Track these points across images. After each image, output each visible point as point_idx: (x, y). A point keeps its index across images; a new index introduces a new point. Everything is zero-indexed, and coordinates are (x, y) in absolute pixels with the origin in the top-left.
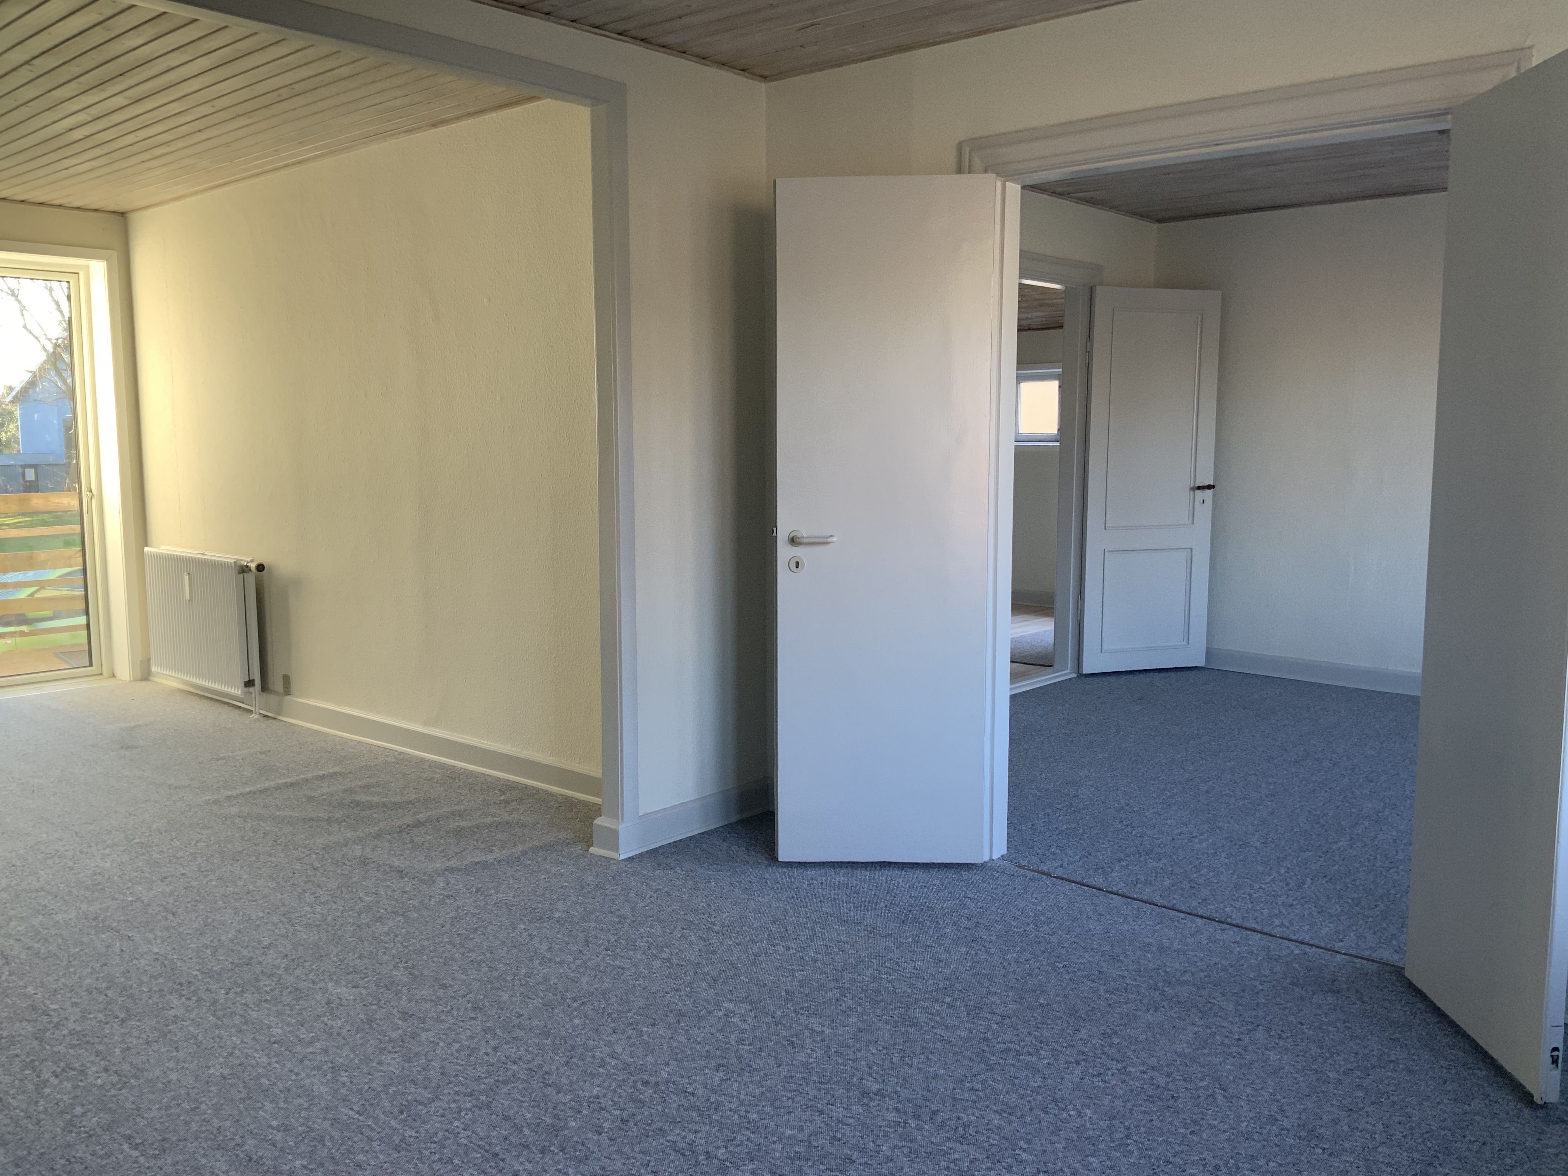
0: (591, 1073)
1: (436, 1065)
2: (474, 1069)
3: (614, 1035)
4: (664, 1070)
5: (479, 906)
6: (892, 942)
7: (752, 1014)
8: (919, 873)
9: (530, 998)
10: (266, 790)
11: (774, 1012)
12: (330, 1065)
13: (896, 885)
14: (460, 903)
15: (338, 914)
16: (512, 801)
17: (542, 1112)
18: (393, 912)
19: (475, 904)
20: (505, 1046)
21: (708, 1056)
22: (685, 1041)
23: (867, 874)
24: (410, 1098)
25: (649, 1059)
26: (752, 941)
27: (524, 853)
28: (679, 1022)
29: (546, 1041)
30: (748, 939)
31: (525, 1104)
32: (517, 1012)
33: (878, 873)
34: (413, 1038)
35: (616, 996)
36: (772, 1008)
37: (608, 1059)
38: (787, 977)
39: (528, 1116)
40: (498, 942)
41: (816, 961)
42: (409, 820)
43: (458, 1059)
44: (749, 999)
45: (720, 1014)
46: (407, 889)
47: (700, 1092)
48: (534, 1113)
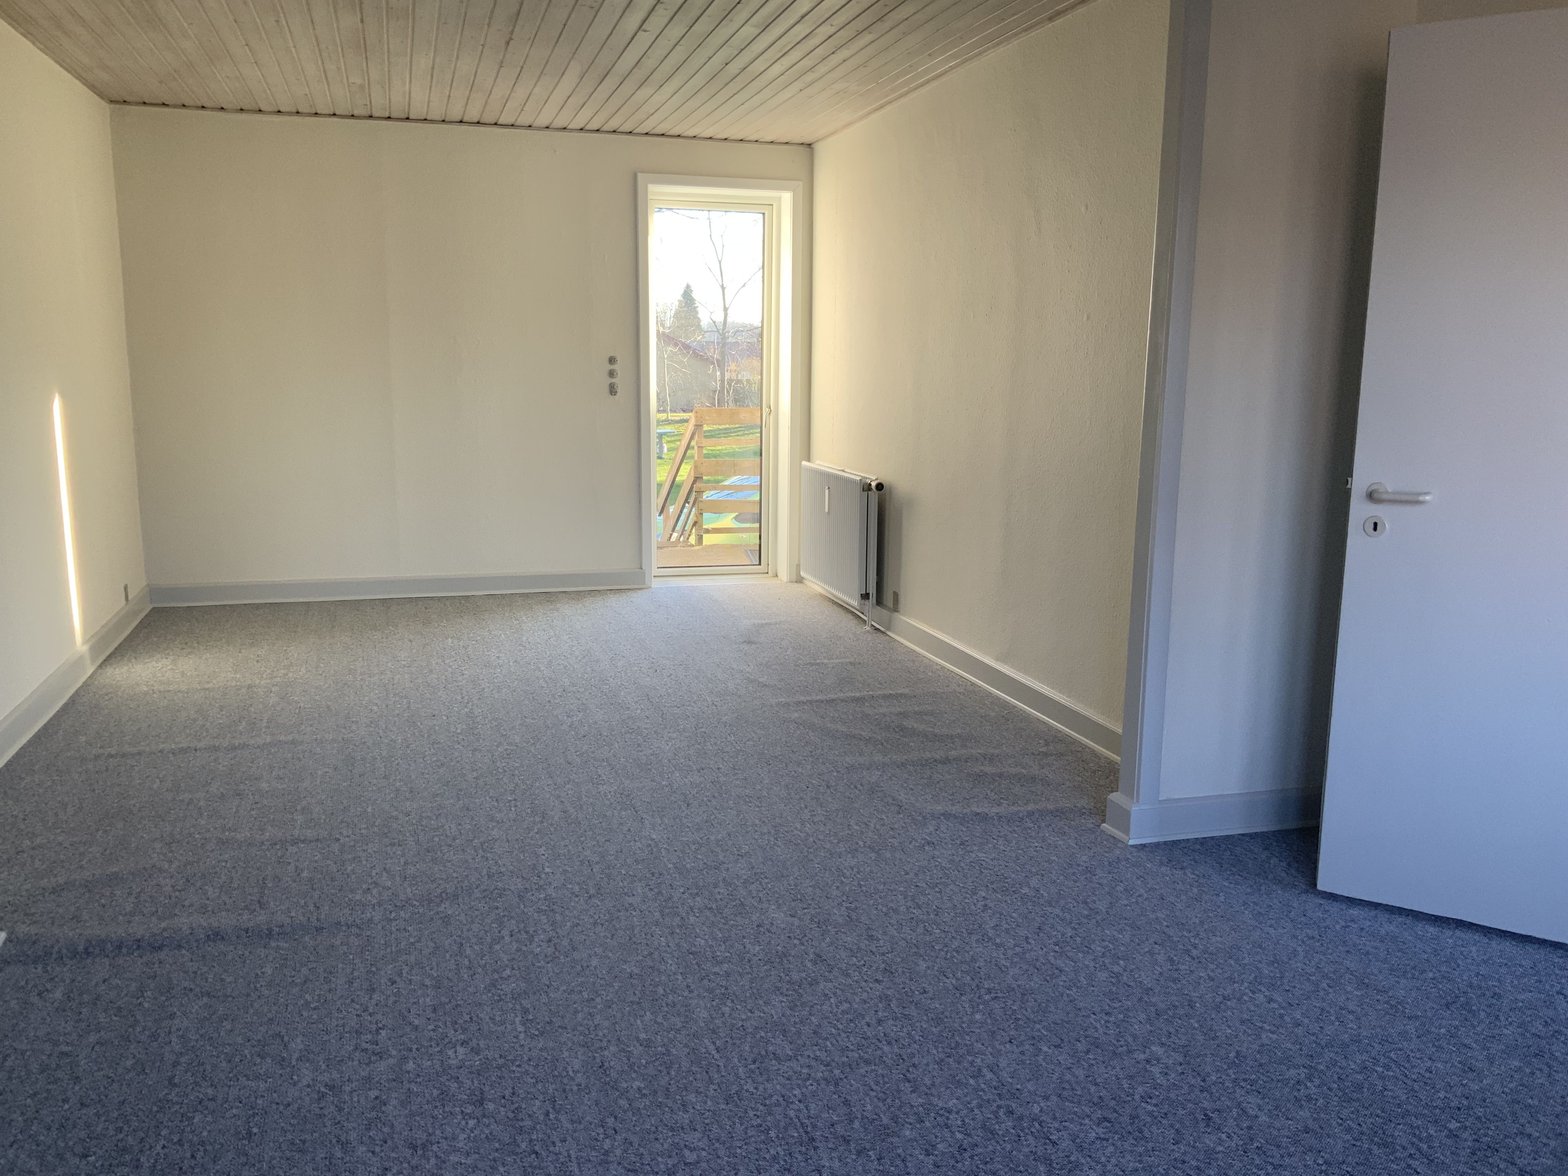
0: (958, 1082)
1: (815, 1021)
2: (848, 1037)
3: (1008, 1046)
4: (1038, 1103)
5: (954, 861)
6: (1415, 1027)
7: (1180, 1069)
8: (1508, 946)
9: (945, 975)
10: (833, 700)
11: (1209, 1074)
12: (723, 990)
13: (1465, 953)
14: (937, 853)
15: (822, 837)
16: (1052, 755)
17: (884, 1108)
18: (869, 847)
19: (951, 857)
20: (891, 1022)
21: (1099, 1103)
22: (1082, 1077)
23: (1432, 930)
24: (770, 1048)
25: (1030, 1086)
26: (1231, 980)
27: (1030, 814)
28: (1088, 1052)
29: (934, 1029)
30: (1226, 975)
31: (873, 1094)
32: (924, 988)
33: (1449, 933)
34: (811, 985)
35: (1036, 1001)
36: (1208, 1069)
37: (985, 1070)
38: (1249, 1035)
39: (869, 1107)
40: (949, 905)
41: (1298, 1025)
42: (939, 755)
43: (838, 1021)
44: (1186, 1049)
45: (1142, 1056)
46: (896, 826)
47: (1066, 1144)
48: (877, 1107)
